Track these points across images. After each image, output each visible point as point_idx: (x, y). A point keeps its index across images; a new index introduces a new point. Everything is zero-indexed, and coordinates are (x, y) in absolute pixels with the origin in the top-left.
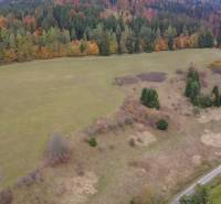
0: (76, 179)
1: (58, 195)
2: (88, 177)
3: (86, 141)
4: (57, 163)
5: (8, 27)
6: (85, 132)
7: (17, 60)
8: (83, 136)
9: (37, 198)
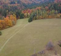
4: (49, 49)
5: (41, 10)
6: (59, 42)
7: (42, 19)
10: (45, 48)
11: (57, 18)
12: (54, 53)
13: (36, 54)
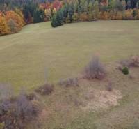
0: (104, 92)
1: (86, 98)
2: (115, 93)
3: (120, 69)
4: (93, 78)
6: (121, 63)
8: (119, 65)
9: (71, 96)
10: (81, 76)
11: (123, 19)
12: (106, 86)
13: (53, 86)
